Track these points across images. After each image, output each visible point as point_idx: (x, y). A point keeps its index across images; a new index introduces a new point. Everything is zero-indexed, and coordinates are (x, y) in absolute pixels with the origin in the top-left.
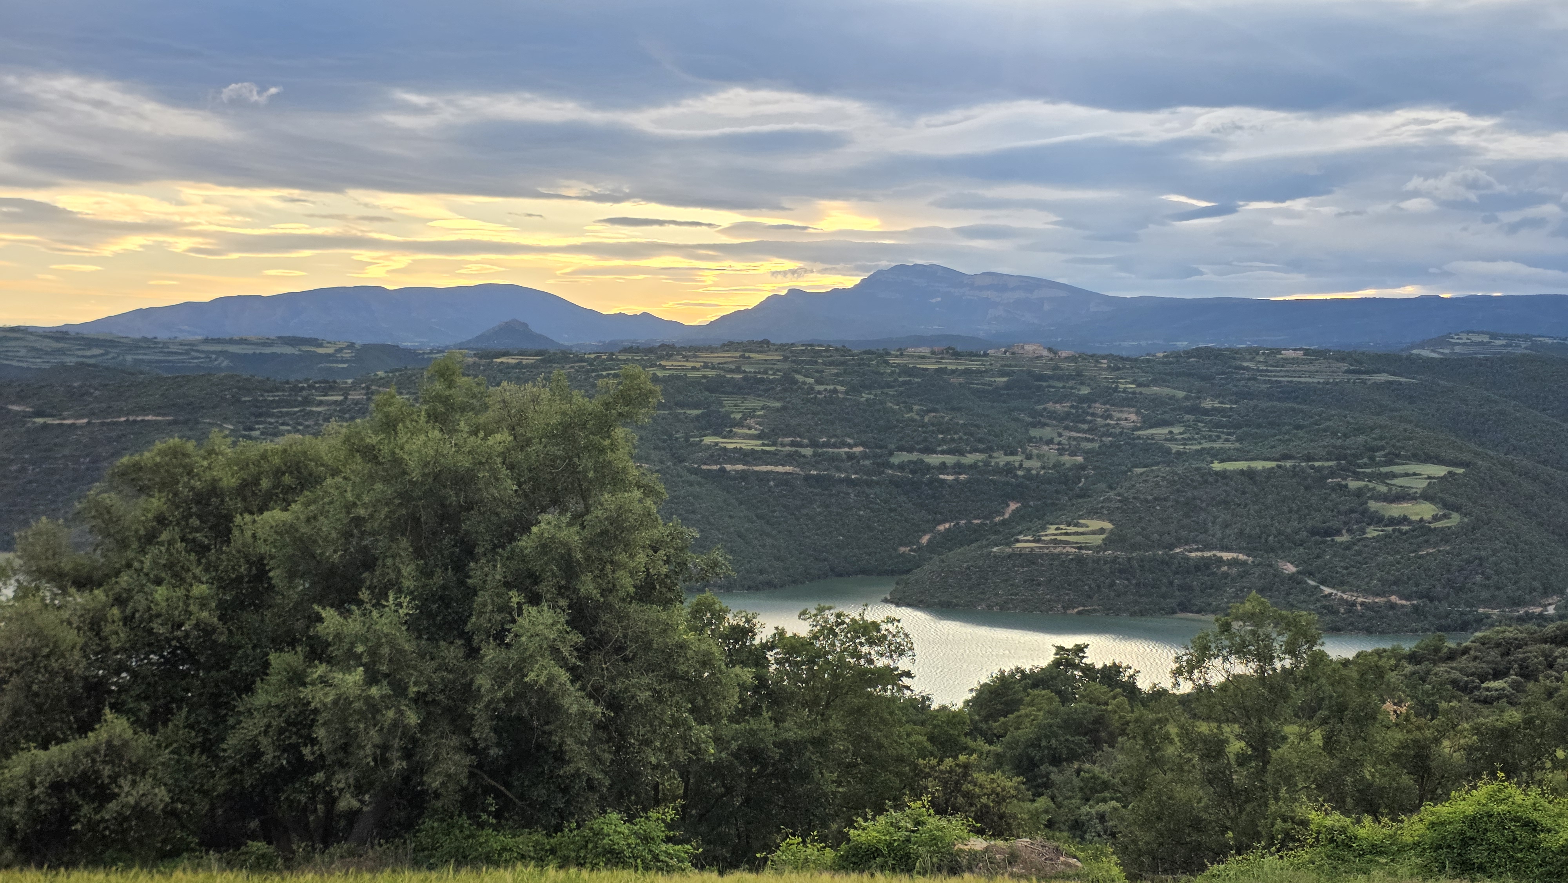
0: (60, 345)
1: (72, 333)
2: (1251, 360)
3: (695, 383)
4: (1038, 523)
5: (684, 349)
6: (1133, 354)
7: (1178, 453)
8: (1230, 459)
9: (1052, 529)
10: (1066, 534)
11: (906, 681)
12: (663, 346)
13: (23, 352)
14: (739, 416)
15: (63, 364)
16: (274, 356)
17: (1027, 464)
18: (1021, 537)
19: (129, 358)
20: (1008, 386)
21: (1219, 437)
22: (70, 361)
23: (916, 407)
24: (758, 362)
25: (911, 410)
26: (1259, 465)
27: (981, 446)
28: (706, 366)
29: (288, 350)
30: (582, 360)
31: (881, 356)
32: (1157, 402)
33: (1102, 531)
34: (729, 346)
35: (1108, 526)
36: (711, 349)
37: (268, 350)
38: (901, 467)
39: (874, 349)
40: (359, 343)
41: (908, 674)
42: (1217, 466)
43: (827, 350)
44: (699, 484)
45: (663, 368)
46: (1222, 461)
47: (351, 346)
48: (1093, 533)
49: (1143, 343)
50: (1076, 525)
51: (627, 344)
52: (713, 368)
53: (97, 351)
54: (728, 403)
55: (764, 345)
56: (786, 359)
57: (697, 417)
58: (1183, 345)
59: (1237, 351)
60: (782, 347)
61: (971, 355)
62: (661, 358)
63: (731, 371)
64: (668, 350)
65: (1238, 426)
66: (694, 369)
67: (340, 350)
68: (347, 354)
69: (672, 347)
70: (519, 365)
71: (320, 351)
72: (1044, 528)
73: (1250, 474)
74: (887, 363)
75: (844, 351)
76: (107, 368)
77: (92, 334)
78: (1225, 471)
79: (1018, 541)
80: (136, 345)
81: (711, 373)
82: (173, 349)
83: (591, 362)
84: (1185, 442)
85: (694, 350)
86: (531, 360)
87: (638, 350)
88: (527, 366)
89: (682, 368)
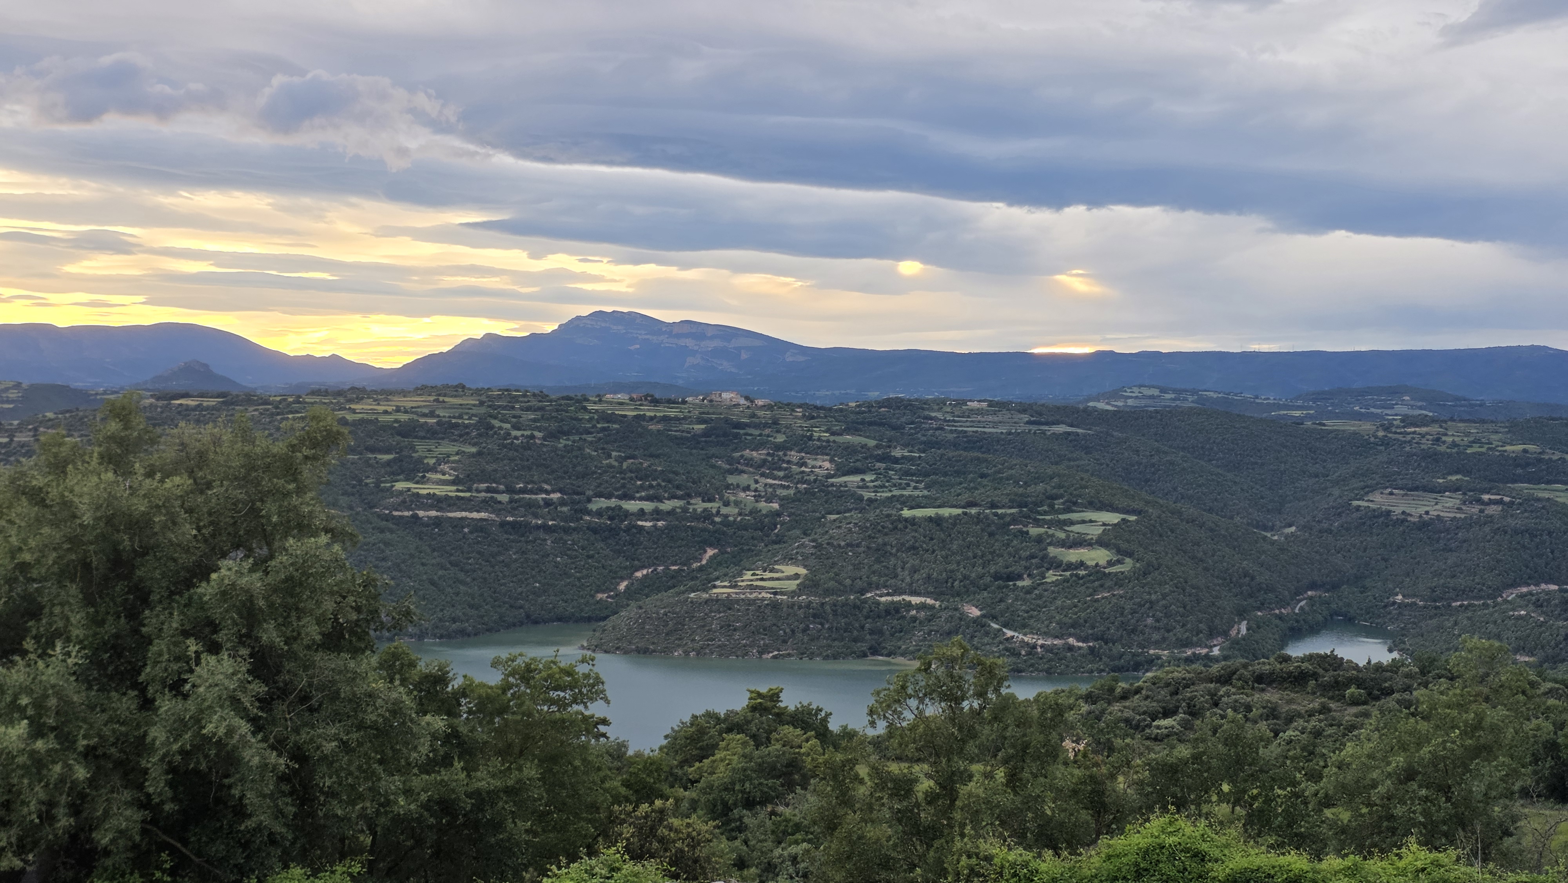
2: (939, 410)
3: (386, 428)
4: (733, 570)
5: (376, 392)
6: (827, 403)
7: (871, 501)
8: (919, 506)
9: (748, 575)
10: (762, 579)
11: (602, 728)
12: (353, 389)
14: (432, 461)
17: (724, 510)
18: (718, 583)
20: (706, 434)
21: (908, 485)
23: (614, 454)
24: (453, 407)
25: (609, 456)
26: (946, 512)
27: (680, 493)
28: (398, 410)
30: (267, 402)
31: (578, 401)
32: (851, 450)
33: (796, 576)
34: (422, 390)
35: (802, 571)
36: (404, 393)
38: (599, 513)
39: (572, 395)
40: (26, 382)
41: (604, 722)
42: (906, 513)
43: (524, 396)
44: (391, 531)
45: (354, 411)
46: (911, 508)
47: (16, 385)
48: (788, 578)
49: (837, 392)
50: (771, 571)
51: (315, 387)
52: (406, 412)
54: (421, 448)
55: (460, 389)
56: (482, 403)
57: (389, 463)
58: (874, 395)
59: (925, 402)
60: (477, 392)
61: (670, 402)
62: (350, 401)
63: (425, 415)
64: (359, 393)
65: (927, 475)
66: (386, 412)
67: (6, 390)
68: (13, 394)
69: (363, 390)
70: (199, 407)
72: (740, 574)
73: (937, 521)
74: (585, 408)
75: (542, 396)
78: (914, 518)
79: (715, 587)
81: (403, 417)
83: (277, 405)
84: (876, 489)
85: (387, 393)
86: (212, 402)
87: (326, 393)
88: (207, 408)
89: (374, 412)
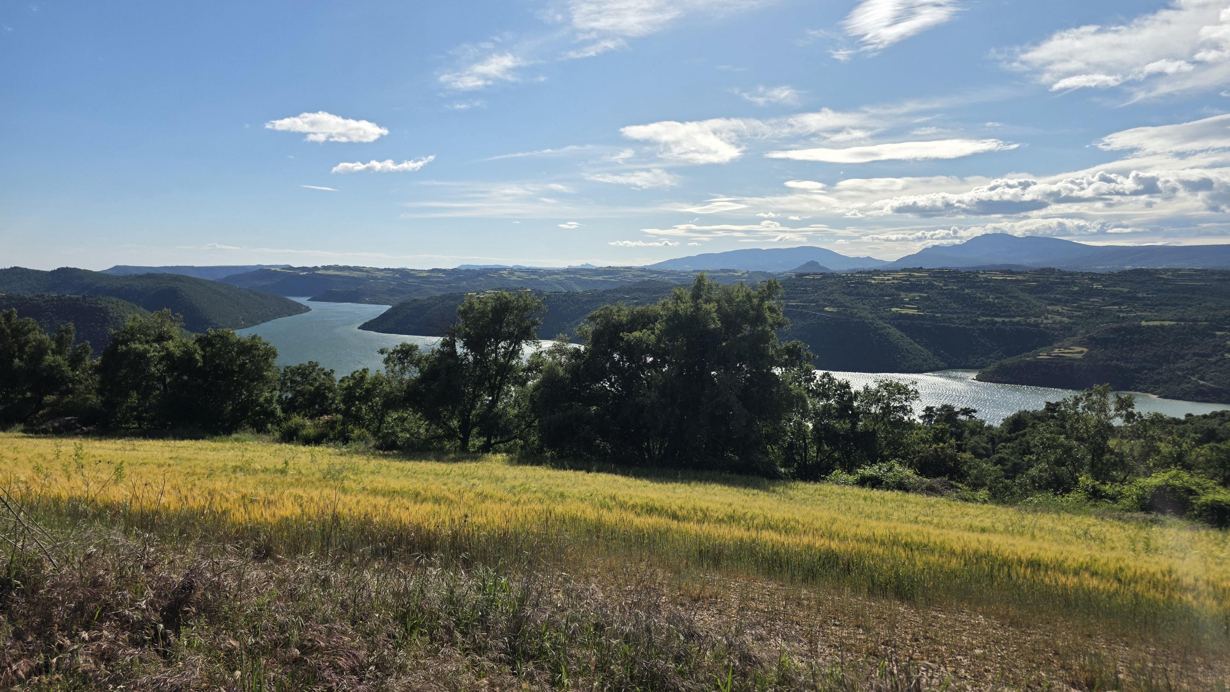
0: (643, 273)
1: (647, 269)
2: (1165, 274)
4: (1049, 347)
5: (884, 271)
6: (1102, 272)
7: (1124, 318)
8: (1151, 320)
9: (1056, 351)
10: (1064, 353)
13: (630, 276)
14: (907, 300)
15: (644, 281)
16: (719, 276)
17: (1045, 321)
18: (1041, 354)
19: (666, 278)
20: (1037, 287)
21: (1145, 310)
22: (646, 279)
23: (991, 296)
25: (989, 298)
26: (1167, 323)
27: (1022, 314)
28: (894, 278)
29: (724, 274)
30: (841, 277)
31: (974, 273)
32: (1114, 295)
33: (1082, 352)
34: (903, 270)
35: (1085, 350)
36: (896, 271)
37: (716, 274)
38: (983, 322)
39: (971, 271)
40: (751, 271)
42: (1144, 323)
43: (949, 271)
45: (875, 280)
46: (1147, 321)
47: (748, 272)
48: (1077, 353)
49: (1108, 267)
50: (1070, 349)
51: (860, 270)
52: (897, 279)
53: (655, 275)
54: (903, 295)
55: (920, 270)
57: (889, 301)
58: (1128, 267)
59: (1157, 270)
60: (928, 271)
61: (1019, 273)
62: (874, 275)
63: (905, 281)
64: (877, 272)
65: (1157, 305)
66: (888, 280)
67: (743, 274)
68: (746, 275)
69: (879, 271)
71: (736, 274)
72: (1052, 350)
73: (1162, 327)
74: (977, 276)
75: (956, 272)
76: (659, 282)
77: (654, 269)
78: (1148, 326)
79: (1040, 356)
80: (668, 274)
82: (682, 274)
83: (843, 277)
84: (1127, 312)
85: (889, 272)
86: (819, 277)
87: (864, 272)
88: (817, 279)
89: (883, 280)
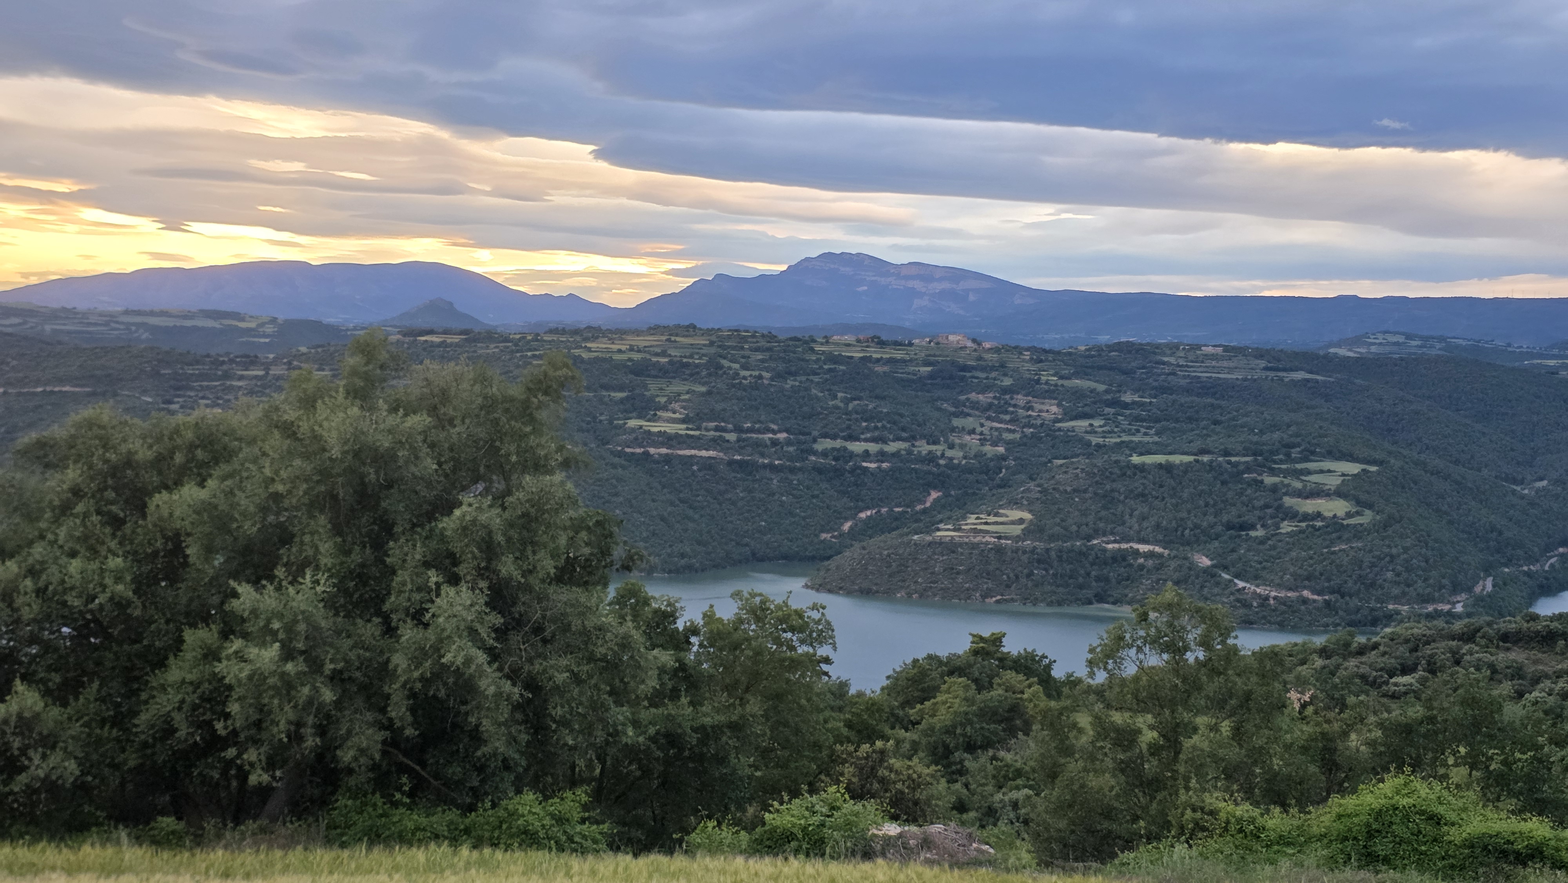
2: (1171, 355)
3: (621, 366)
4: (958, 513)
5: (610, 331)
6: (1056, 347)
7: (1099, 446)
8: (1149, 453)
9: (972, 519)
10: (986, 523)
11: (825, 667)
12: (589, 328)
14: (663, 400)
16: (195, 329)
17: (949, 453)
18: (941, 526)
19: (48, 328)
20: (931, 376)
21: (1138, 431)
23: (840, 395)
24: (684, 346)
25: (835, 397)
26: (1176, 459)
27: (904, 435)
28: (631, 349)
29: (210, 324)
30: (506, 340)
31: (806, 342)
32: (1078, 394)
33: (1021, 521)
34: (654, 330)
35: (1027, 516)
36: (638, 332)
38: (825, 454)
39: (799, 336)
40: (281, 318)
41: (827, 660)
42: (1136, 459)
43: (753, 336)
44: (624, 467)
45: (589, 350)
46: (1141, 454)
47: (274, 320)
48: (1013, 523)
49: (1066, 336)
50: (996, 515)
51: (553, 326)
52: (639, 351)
54: (653, 387)
55: (691, 329)
56: (712, 344)
57: (622, 401)
58: (1104, 339)
59: (1158, 346)
60: (709, 332)
61: (896, 344)
62: (586, 340)
63: (657, 355)
64: (594, 332)
65: (1157, 421)
66: (620, 351)
67: (262, 325)
68: (269, 329)
69: (598, 329)
70: (443, 344)
71: (243, 325)
72: (964, 518)
73: (1168, 468)
74: (812, 350)
75: (770, 337)
76: (25, 338)
78: (1143, 464)
79: (939, 530)
80: (55, 315)
81: (636, 356)
82: (93, 319)
83: (516, 343)
84: (1104, 435)
85: (621, 333)
86: (456, 339)
87: (563, 332)
88: (451, 345)
89: (608, 350)
